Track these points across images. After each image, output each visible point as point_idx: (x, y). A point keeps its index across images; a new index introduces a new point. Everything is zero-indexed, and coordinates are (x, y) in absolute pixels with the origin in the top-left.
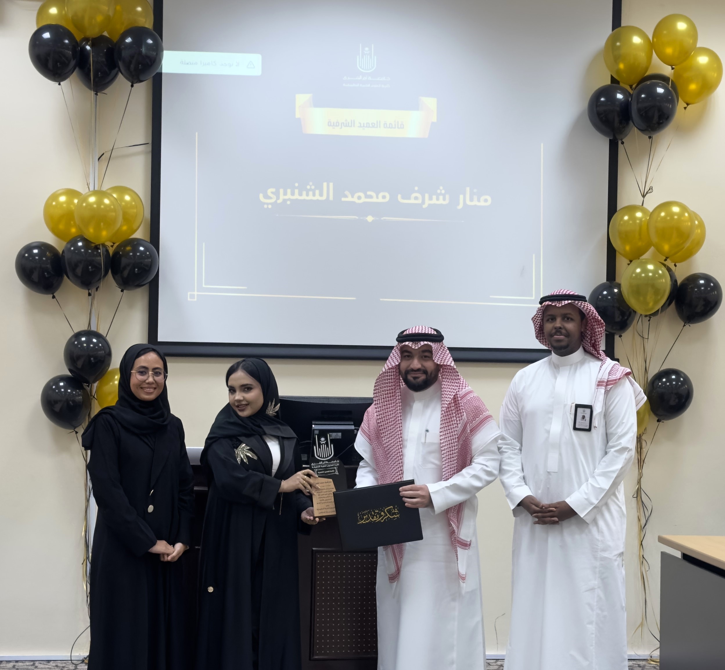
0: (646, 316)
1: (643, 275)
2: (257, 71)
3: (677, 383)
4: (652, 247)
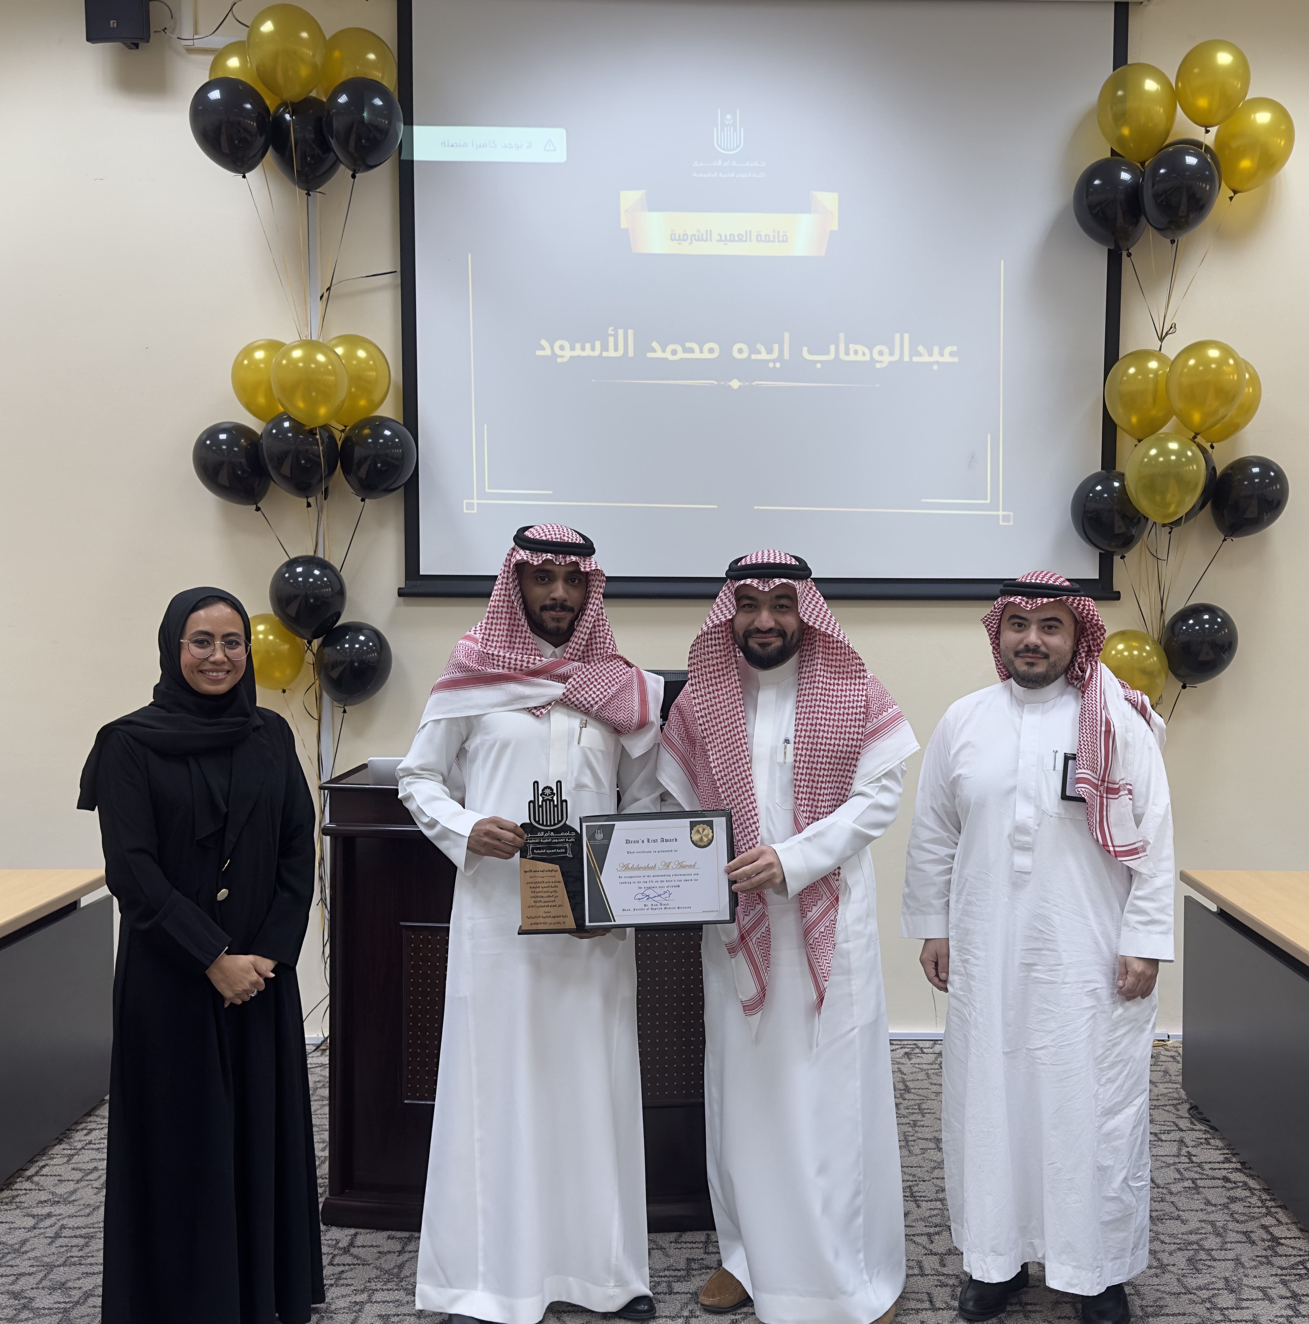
0: (1164, 525)
1: (1161, 459)
2: (559, 156)
3: (1211, 627)
4: (1174, 417)
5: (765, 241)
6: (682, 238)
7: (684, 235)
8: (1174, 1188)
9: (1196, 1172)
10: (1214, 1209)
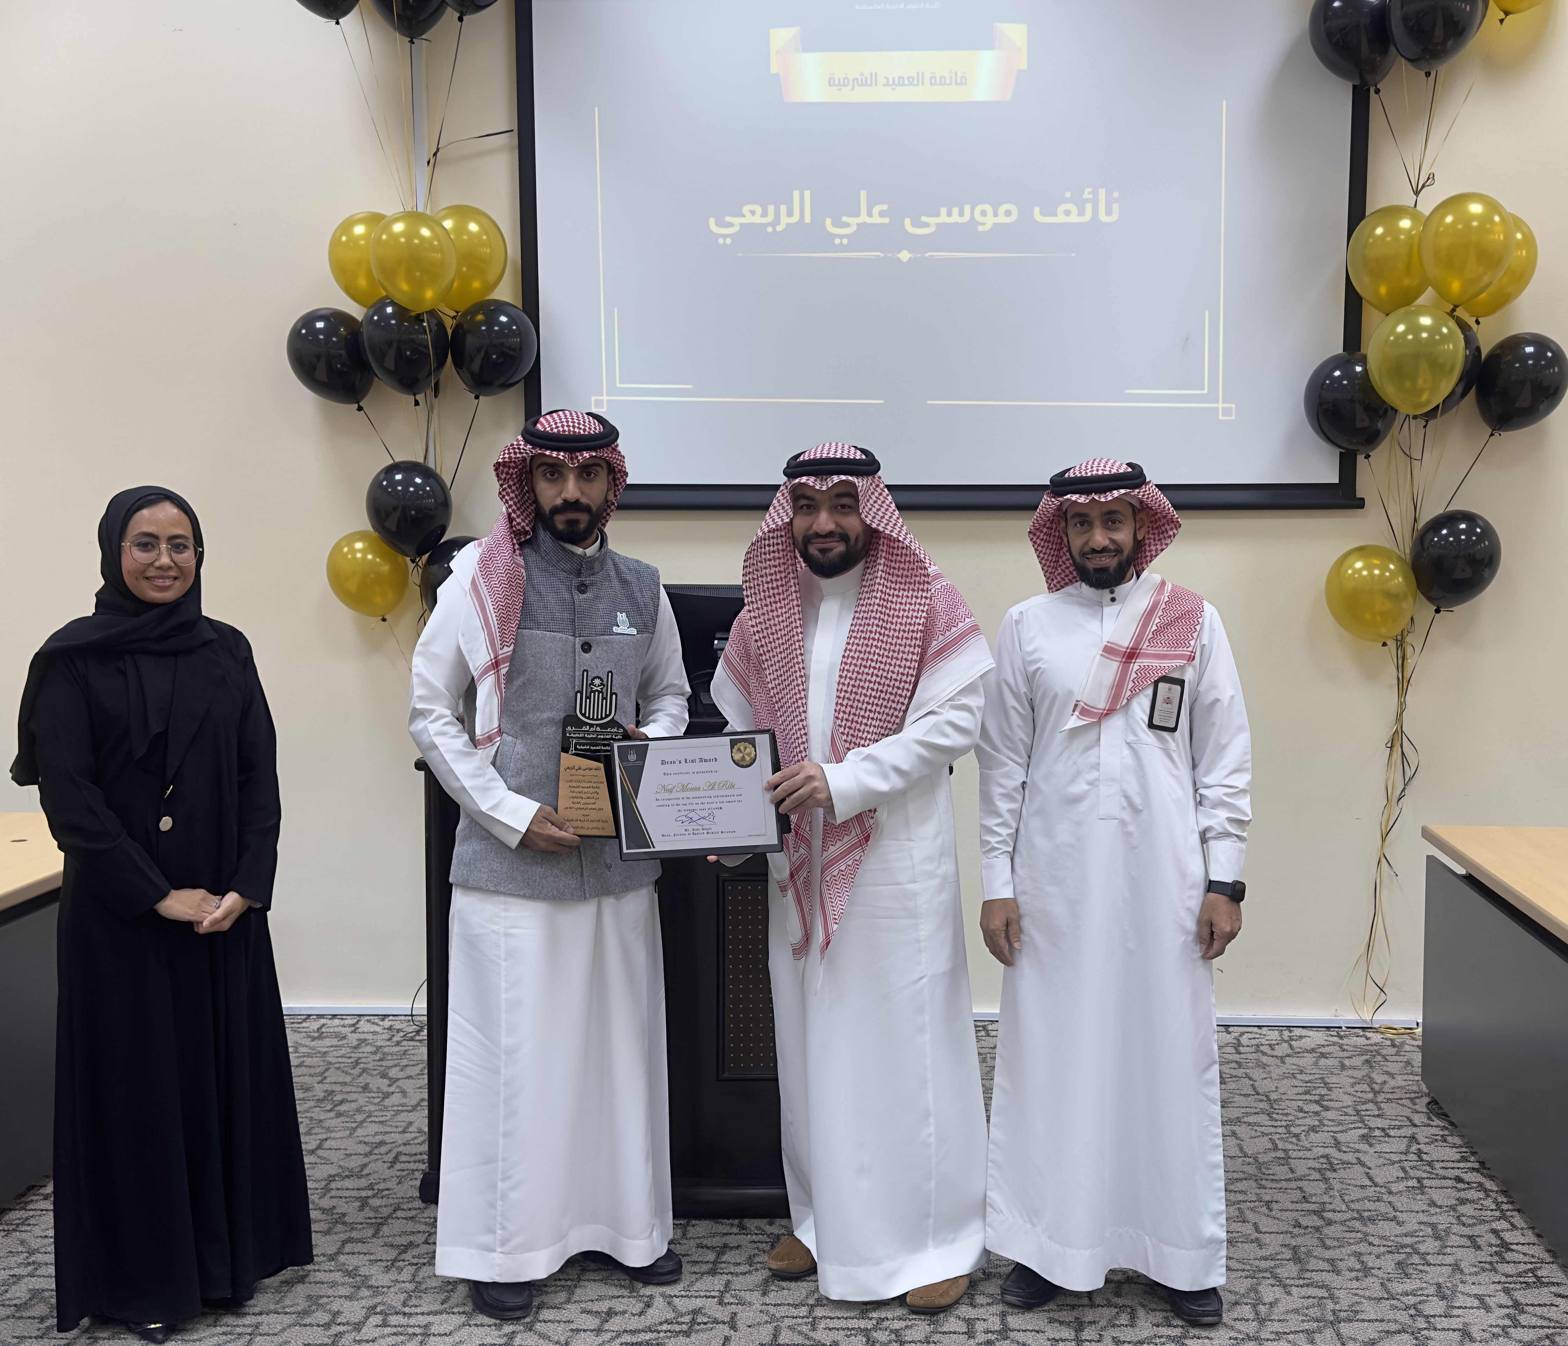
0: (1417, 417)
1: (1410, 336)
3: (1469, 538)
4: (1431, 287)
5: (941, 84)
6: (842, 83)
7: (844, 79)
8: (1394, 1188)
9: (1425, 1171)
10: (1438, 1210)
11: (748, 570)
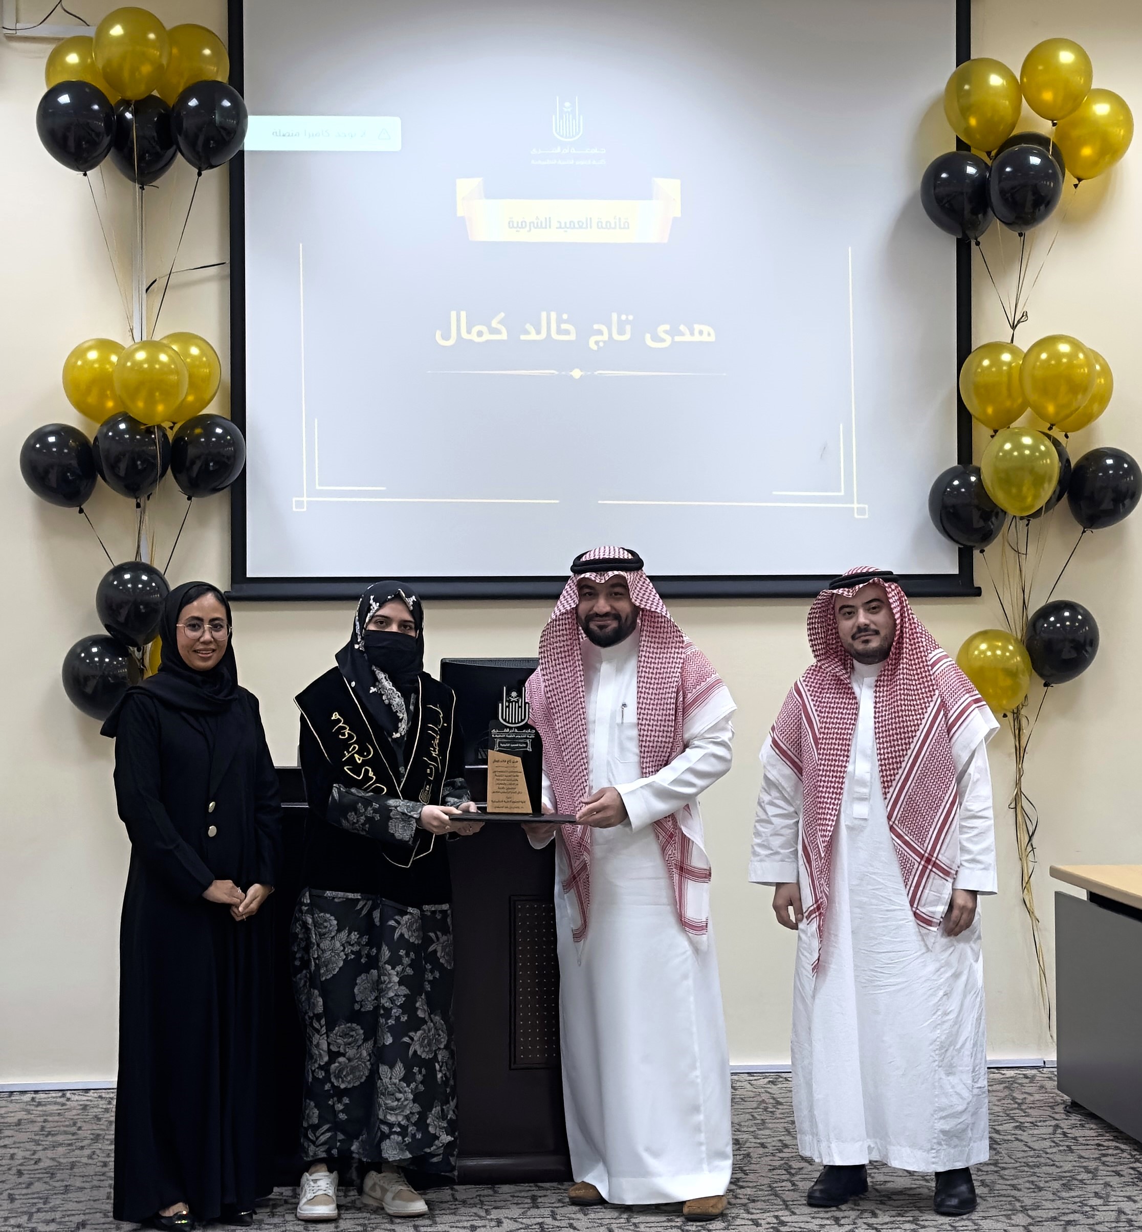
0: (1022, 518)
2: (395, 145)
3: (1073, 624)
4: (1029, 408)
5: (606, 228)
6: (520, 225)
7: (521, 222)
11: (543, 644)
